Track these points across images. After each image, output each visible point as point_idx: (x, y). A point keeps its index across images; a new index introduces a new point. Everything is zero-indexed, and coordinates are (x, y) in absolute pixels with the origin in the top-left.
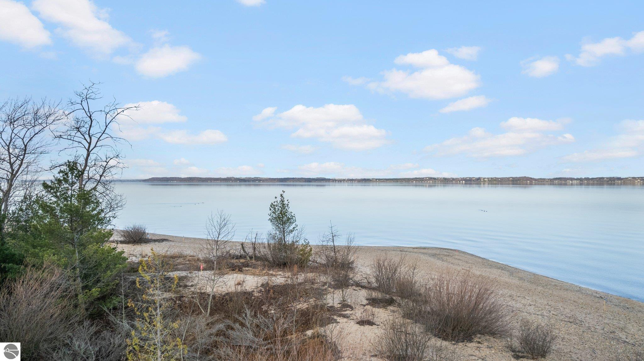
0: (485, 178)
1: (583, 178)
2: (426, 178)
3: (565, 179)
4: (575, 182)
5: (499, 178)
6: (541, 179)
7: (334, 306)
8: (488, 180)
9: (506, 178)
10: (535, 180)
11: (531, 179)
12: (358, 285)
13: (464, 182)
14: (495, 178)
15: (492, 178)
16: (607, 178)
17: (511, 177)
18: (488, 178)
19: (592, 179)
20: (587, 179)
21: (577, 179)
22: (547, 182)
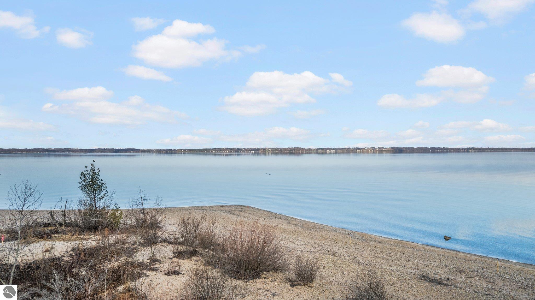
0: (269, 149)
1: (338, 148)
2: (224, 148)
3: (326, 149)
4: (332, 151)
5: (279, 149)
6: (309, 149)
7: (144, 262)
8: (272, 150)
9: (285, 148)
10: (305, 150)
11: (302, 149)
12: (166, 241)
13: (253, 151)
14: (277, 148)
15: (274, 149)
16: (352, 148)
17: (288, 148)
18: (271, 149)
19: (343, 149)
20: (340, 149)
21: (333, 149)
22: (314, 151)
